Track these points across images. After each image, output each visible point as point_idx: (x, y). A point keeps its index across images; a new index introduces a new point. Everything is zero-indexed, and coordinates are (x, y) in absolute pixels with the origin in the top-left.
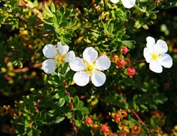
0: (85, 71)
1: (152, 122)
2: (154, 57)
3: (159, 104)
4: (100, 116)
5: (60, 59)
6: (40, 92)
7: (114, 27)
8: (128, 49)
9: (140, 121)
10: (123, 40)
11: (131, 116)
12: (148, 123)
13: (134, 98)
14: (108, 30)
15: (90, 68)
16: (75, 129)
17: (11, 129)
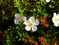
0: (29, 25)
1: (53, 40)
2: (56, 20)
3: (56, 33)
4: (35, 37)
5: (21, 19)
6: (13, 28)
7: (42, 8)
8: (46, 17)
9: (49, 40)
10: (44, 13)
11: (46, 38)
12: (52, 40)
13: (47, 32)
14: (39, 9)
15: (32, 24)
16: (25, 42)
17: (2, 40)
